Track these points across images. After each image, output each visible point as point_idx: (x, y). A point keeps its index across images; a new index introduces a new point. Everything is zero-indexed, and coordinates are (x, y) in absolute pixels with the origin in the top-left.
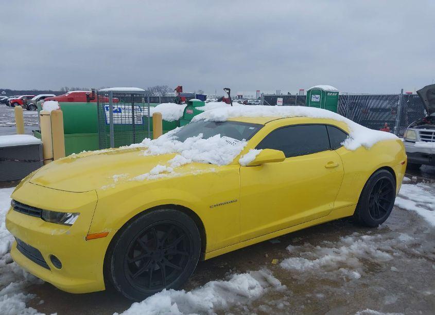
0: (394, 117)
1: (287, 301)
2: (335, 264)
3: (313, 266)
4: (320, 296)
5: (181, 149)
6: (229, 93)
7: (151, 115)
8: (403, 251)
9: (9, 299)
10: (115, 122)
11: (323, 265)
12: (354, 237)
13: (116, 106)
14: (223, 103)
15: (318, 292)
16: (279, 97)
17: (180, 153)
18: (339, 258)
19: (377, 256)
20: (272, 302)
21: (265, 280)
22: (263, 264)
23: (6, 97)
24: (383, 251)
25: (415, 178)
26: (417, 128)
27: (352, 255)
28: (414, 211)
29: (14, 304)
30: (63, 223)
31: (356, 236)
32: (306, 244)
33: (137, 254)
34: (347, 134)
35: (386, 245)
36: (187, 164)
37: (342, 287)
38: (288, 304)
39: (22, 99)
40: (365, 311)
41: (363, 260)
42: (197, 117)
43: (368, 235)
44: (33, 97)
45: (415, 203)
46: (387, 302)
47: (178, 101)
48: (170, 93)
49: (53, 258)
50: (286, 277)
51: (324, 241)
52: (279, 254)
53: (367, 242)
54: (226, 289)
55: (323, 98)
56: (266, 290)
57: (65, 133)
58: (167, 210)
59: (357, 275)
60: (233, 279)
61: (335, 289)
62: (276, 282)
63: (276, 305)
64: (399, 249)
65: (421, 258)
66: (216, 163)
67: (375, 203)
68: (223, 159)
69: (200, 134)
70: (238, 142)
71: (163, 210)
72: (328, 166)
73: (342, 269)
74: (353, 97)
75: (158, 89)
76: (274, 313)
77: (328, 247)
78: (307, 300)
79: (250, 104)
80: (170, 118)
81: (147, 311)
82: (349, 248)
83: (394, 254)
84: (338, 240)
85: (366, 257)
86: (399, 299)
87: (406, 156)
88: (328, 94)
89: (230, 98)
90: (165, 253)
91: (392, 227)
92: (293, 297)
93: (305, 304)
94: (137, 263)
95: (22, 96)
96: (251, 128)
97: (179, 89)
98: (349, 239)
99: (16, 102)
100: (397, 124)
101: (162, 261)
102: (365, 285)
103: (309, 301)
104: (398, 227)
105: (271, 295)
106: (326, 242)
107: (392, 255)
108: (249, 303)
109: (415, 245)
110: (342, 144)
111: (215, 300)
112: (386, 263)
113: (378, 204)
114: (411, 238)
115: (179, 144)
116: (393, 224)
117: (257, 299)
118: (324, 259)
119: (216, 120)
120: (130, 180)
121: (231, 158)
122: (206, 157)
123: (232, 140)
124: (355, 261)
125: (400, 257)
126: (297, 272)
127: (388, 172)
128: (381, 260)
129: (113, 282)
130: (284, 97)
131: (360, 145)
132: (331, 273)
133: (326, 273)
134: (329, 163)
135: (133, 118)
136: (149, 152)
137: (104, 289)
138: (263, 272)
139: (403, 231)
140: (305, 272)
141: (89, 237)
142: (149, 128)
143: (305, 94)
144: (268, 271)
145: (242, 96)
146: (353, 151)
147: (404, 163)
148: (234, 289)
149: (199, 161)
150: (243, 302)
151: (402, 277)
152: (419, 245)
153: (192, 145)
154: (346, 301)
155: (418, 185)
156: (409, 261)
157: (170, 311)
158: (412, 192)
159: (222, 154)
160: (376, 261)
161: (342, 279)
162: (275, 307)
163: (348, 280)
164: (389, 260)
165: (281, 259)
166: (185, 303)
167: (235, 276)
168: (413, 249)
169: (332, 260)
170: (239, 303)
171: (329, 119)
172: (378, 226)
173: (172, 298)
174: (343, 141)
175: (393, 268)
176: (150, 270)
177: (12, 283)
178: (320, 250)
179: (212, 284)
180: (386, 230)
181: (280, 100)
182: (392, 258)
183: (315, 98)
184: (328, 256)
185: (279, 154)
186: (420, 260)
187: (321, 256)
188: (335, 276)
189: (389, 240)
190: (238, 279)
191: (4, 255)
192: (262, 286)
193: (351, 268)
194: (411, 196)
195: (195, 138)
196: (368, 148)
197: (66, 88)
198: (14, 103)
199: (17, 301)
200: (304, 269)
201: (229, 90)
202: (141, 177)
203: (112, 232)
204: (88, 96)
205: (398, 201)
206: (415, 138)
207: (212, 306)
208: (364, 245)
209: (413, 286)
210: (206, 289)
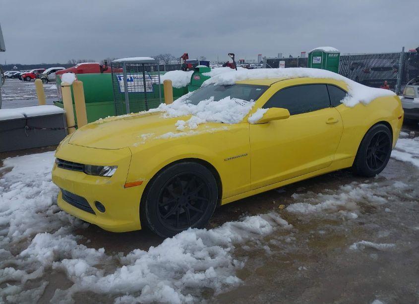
0: (395, 75)
1: (294, 236)
2: (335, 207)
3: (316, 210)
4: (322, 232)
5: (196, 111)
6: (233, 58)
7: (162, 82)
8: (398, 195)
9: (63, 239)
10: (130, 90)
11: (324, 208)
12: (353, 186)
13: (128, 76)
14: (228, 68)
15: (321, 230)
16: (281, 60)
17: (195, 114)
18: (339, 203)
19: (373, 200)
20: (281, 238)
21: (274, 221)
22: (270, 209)
23: (18, 72)
24: (378, 196)
25: (413, 133)
26: (416, 85)
27: (350, 200)
28: (410, 162)
29: (68, 242)
30: (102, 175)
31: (355, 185)
32: (309, 193)
33: (165, 199)
34: (345, 92)
35: (382, 191)
36: (202, 124)
37: (341, 225)
38: (294, 239)
39: (34, 73)
40: (361, 242)
41: (360, 204)
42: (207, 82)
43: (365, 183)
44: (44, 71)
45: (411, 155)
46: (380, 236)
47: (185, 68)
48: (172, 61)
49: (98, 204)
50: (292, 218)
51: (325, 190)
52: (285, 200)
53: (365, 190)
54: (241, 228)
55: (324, 60)
56: (275, 228)
57: (86, 102)
58: (189, 163)
59: (354, 215)
60: (246, 220)
61: (335, 227)
62: (284, 222)
63: (284, 240)
64: (394, 194)
65: (414, 201)
66: (227, 122)
67: (373, 155)
68: (234, 118)
69: (211, 97)
70: (246, 102)
71: (185, 163)
72: (328, 122)
73: (342, 212)
74: (354, 57)
75: (162, 57)
76: (283, 245)
77: (329, 194)
78: (311, 235)
79: (253, 68)
80: (178, 85)
81: (178, 244)
82: (348, 195)
83: (389, 198)
84: (338, 189)
85: (363, 201)
86: (391, 233)
87: (403, 112)
88: (330, 55)
89: (234, 62)
90: (189, 198)
91: (388, 177)
92: (299, 234)
93: (309, 239)
94: (166, 208)
95: (33, 70)
96: (258, 89)
97: (186, 56)
98: (348, 187)
99: (29, 76)
100: (398, 82)
101: (187, 205)
102: (361, 224)
103: (312, 236)
104: (393, 176)
105: (279, 232)
106: (327, 190)
107: (387, 199)
108: (261, 238)
109: (409, 191)
110: (341, 101)
111: (233, 236)
112: (381, 206)
113: (375, 156)
114: (406, 185)
115: (193, 107)
116: (389, 174)
117: (268, 236)
118: (325, 203)
119: (226, 84)
120: (157, 138)
121: (241, 117)
122: (219, 117)
123: (241, 101)
124: (353, 205)
125: (394, 201)
126: (302, 215)
127: (385, 126)
128: (376, 204)
129: (148, 222)
130: (285, 60)
131: (358, 102)
132: (332, 215)
133: (327, 215)
134: (329, 119)
135: (145, 86)
136: (168, 115)
137: (140, 228)
138: (272, 215)
139: (398, 179)
140: (309, 214)
141: (126, 186)
142: (160, 95)
143: (307, 56)
144: (277, 214)
145: (244, 61)
146: (352, 108)
147: (400, 118)
148: (247, 228)
149: (212, 121)
150: (256, 238)
151: (395, 216)
152: (412, 190)
153: (205, 107)
154: (344, 236)
155: (415, 139)
156: (402, 203)
157: (196, 245)
158: (410, 145)
159: (233, 114)
160: (372, 204)
161: (341, 219)
162: (283, 241)
163: (347, 219)
164: (384, 203)
165: (287, 204)
166: (207, 238)
167: (248, 217)
168: (407, 194)
169: (332, 205)
170: (253, 239)
171: (329, 79)
172: (375, 176)
173: (197, 235)
174: (342, 98)
175: (387, 210)
176: (177, 212)
177: (62, 227)
178: (322, 197)
179: (229, 224)
180: (382, 179)
181: (282, 63)
182: (386, 202)
183: (317, 60)
184: (328, 201)
185: (285, 111)
186: (412, 202)
187: (322, 201)
188: (335, 217)
189: (384, 187)
190: (251, 220)
191: (50, 207)
192: (271, 225)
193: (350, 210)
194: (408, 149)
195: (207, 101)
196: (366, 104)
197: (73, 61)
198: (27, 77)
199: (70, 240)
200: (307, 212)
201: (234, 55)
202: (165, 136)
203: (146, 181)
204: (101, 67)
205: (394, 154)
206: (413, 95)
207: (230, 240)
208: (361, 192)
209: (404, 223)
210: (223, 228)
